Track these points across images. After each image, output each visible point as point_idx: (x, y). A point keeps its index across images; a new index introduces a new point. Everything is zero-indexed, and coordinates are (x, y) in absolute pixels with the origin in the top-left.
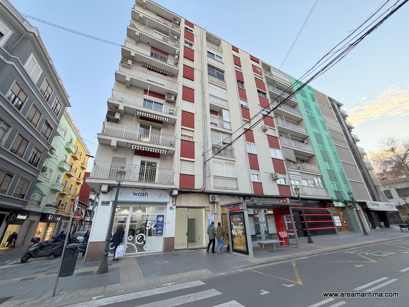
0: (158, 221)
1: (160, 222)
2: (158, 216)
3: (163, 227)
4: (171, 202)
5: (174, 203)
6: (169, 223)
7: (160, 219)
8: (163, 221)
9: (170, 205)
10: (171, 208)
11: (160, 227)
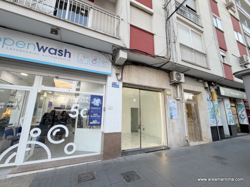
0: (92, 105)
1: (96, 106)
2: (93, 97)
3: (100, 114)
4: (114, 75)
5: (120, 77)
6: (111, 108)
7: (97, 102)
8: (101, 106)
9: (112, 79)
10: (114, 85)
11: (95, 115)
